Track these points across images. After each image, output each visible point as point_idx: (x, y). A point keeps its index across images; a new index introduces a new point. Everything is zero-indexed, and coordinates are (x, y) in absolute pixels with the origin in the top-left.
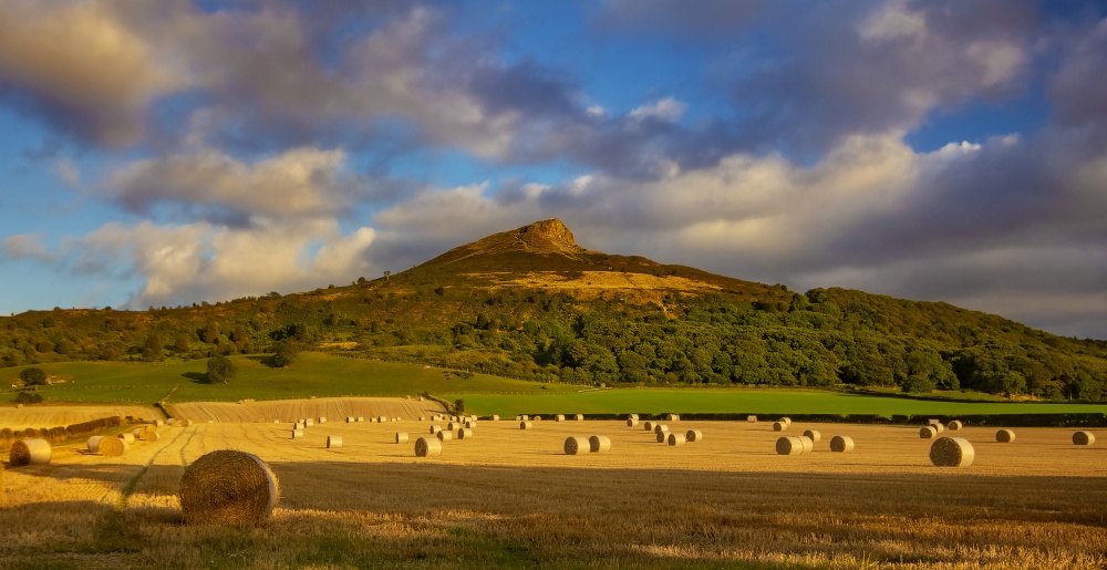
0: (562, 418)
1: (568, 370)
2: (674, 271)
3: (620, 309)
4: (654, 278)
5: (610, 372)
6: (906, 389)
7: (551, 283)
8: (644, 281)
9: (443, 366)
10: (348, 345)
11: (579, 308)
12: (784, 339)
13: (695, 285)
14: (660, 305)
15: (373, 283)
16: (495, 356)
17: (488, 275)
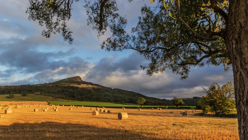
0: (63, 106)
1: (73, 98)
2: (95, 85)
3: (85, 90)
4: (92, 86)
5: (80, 99)
6: (122, 103)
7: (76, 85)
8: (90, 86)
9: (53, 97)
10: (39, 93)
11: (79, 89)
12: (107, 95)
13: (98, 87)
14: (91, 89)
15: (47, 84)
16: (62, 96)
17: (66, 84)
